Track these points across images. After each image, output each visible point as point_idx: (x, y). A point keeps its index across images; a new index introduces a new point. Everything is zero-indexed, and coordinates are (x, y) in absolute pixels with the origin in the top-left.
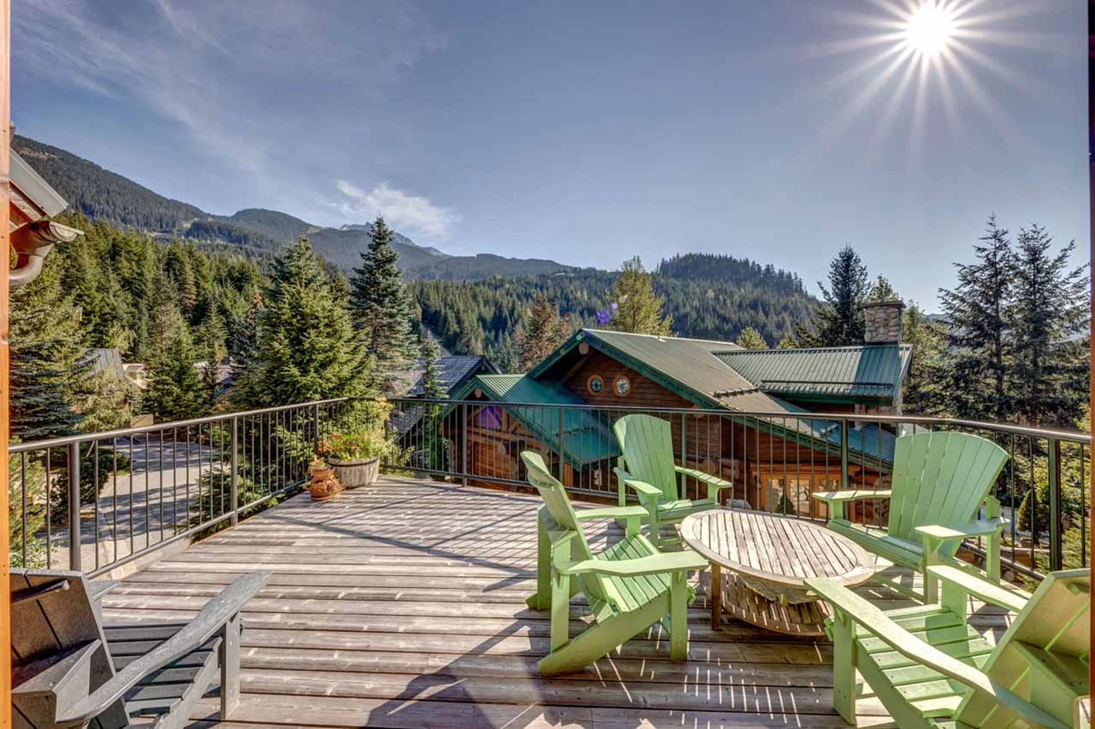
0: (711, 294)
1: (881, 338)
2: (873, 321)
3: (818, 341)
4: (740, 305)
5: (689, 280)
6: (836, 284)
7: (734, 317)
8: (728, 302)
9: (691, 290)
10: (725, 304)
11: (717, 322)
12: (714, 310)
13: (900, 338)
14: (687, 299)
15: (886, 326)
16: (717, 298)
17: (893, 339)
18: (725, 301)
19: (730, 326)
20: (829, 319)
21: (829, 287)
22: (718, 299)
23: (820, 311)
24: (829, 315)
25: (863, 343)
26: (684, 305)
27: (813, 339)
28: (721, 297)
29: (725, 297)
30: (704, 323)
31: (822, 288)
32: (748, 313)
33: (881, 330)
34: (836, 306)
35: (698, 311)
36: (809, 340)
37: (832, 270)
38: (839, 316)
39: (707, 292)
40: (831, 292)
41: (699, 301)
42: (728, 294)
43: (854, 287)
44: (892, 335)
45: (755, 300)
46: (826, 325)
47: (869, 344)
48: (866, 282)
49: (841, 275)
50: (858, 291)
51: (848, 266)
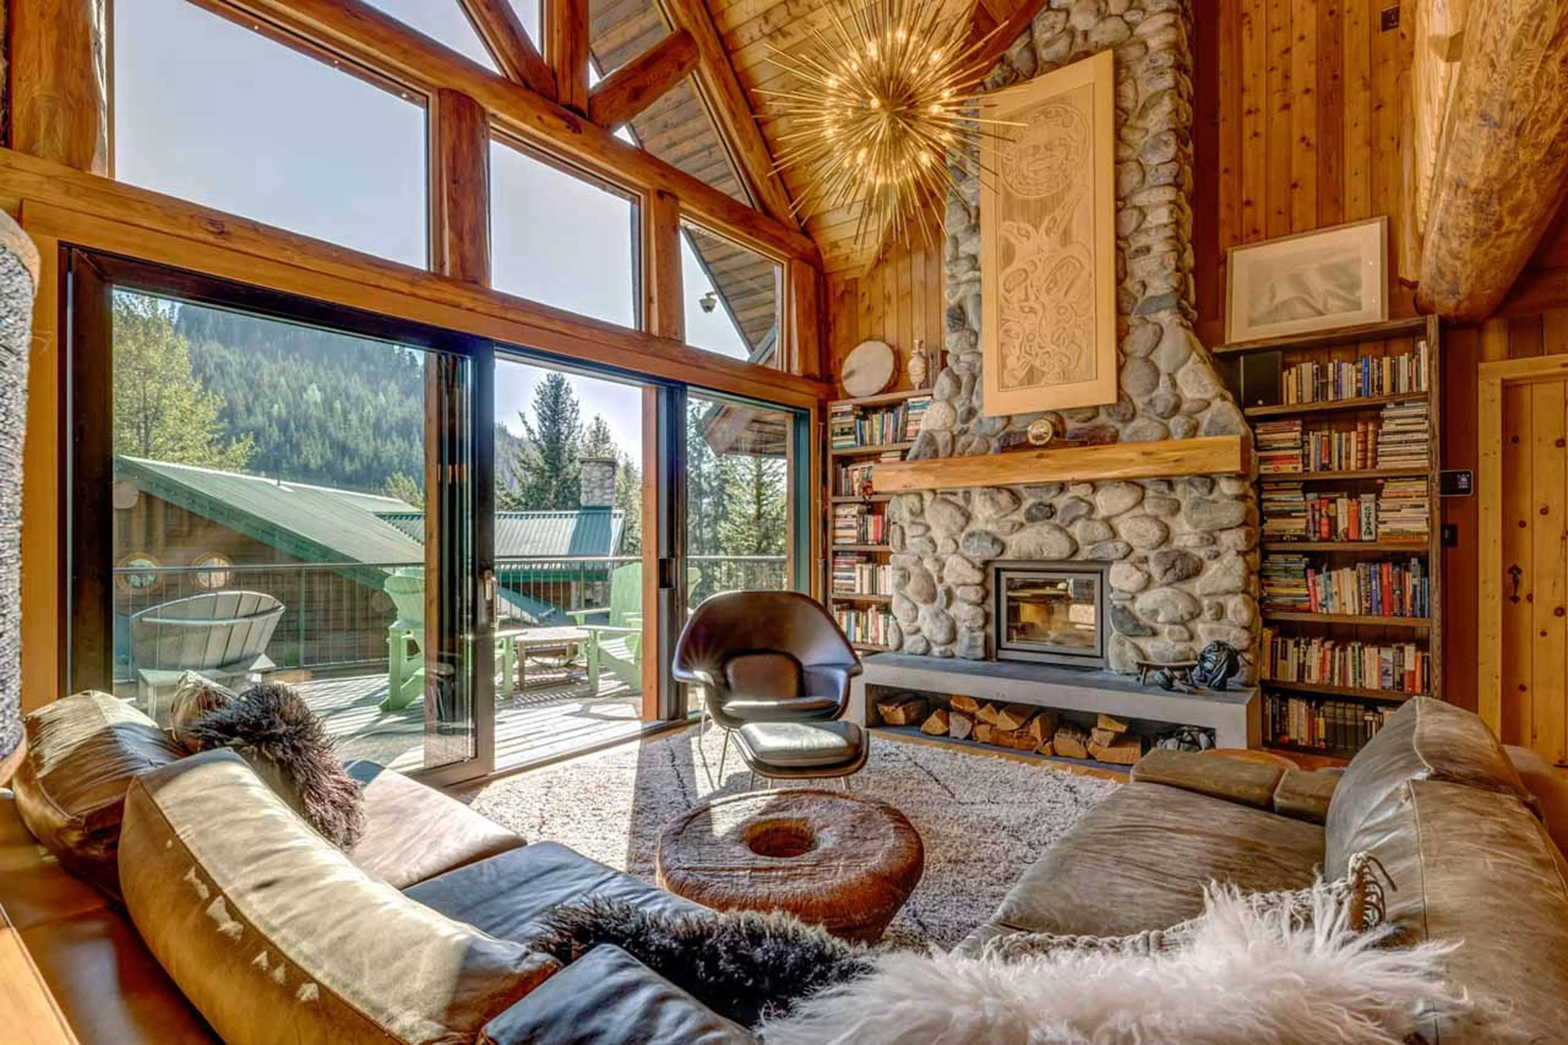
0: (314, 394)
1: (597, 502)
2: (589, 480)
3: (520, 503)
4: (377, 426)
5: (259, 355)
6: (543, 419)
7: (366, 449)
8: (353, 417)
9: (266, 378)
10: (346, 420)
11: (329, 455)
12: (323, 430)
13: (614, 503)
14: (256, 398)
15: (601, 487)
16: (328, 405)
17: (607, 504)
18: (345, 413)
19: (357, 465)
20: (534, 471)
21: (534, 422)
22: (332, 409)
23: (523, 457)
24: (534, 465)
25: (578, 506)
26: (249, 411)
27: (514, 500)
28: (338, 405)
29: (348, 405)
30: (299, 454)
31: (525, 423)
32: (393, 443)
33: (597, 492)
34: (543, 452)
35: (284, 428)
36: (508, 500)
37: (537, 397)
38: (546, 467)
39: (305, 389)
40: (536, 429)
41: (288, 405)
42: (353, 400)
43: (564, 428)
44: (608, 499)
45: (405, 420)
46: (531, 479)
47: (586, 508)
48: (578, 423)
49: (549, 407)
50: (570, 434)
51: (557, 397)
